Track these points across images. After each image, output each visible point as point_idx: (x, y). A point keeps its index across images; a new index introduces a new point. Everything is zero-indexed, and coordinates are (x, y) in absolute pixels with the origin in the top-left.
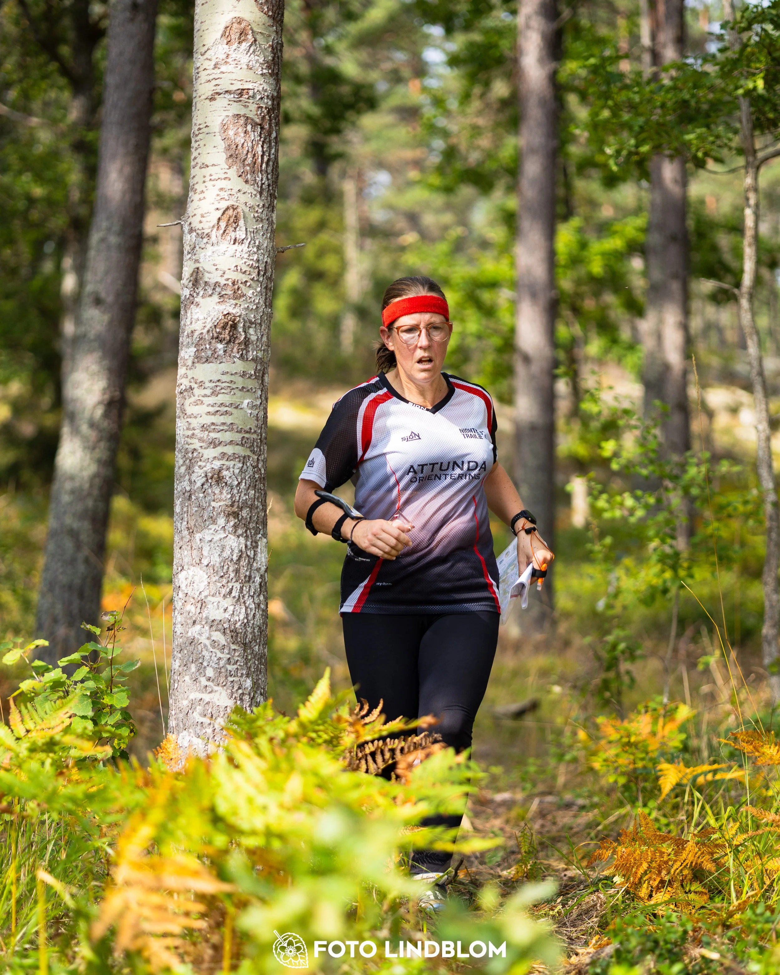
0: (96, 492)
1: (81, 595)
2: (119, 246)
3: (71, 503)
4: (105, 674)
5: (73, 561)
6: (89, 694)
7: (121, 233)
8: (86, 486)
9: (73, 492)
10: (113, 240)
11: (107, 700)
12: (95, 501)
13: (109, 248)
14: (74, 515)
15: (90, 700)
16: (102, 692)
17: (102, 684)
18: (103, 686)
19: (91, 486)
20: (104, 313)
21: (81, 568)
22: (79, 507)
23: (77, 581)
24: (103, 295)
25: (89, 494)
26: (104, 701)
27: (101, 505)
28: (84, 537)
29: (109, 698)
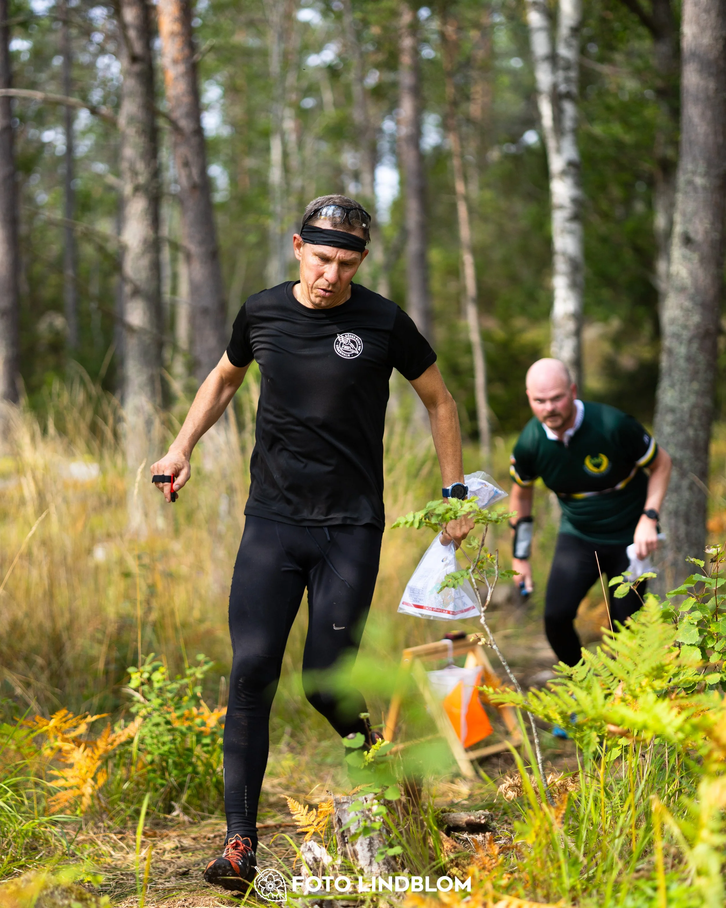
0: (696, 422)
1: (687, 522)
2: (704, 188)
3: (673, 434)
4: (711, 603)
5: (677, 489)
6: (696, 623)
7: (706, 174)
8: (687, 417)
9: (673, 424)
10: (699, 181)
11: (713, 628)
12: (696, 430)
13: (695, 189)
14: (676, 445)
15: (697, 629)
16: (708, 621)
17: (707, 613)
18: (709, 615)
19: (691, 416)
20: (694, 251)
21: (686, 494)
22: (681, 437)
23: (683, 508)
24: (692, 235)
25: (690, 424)
26: (710, 630)
27: (701, 434)
28: (686, 465)
29: (716, 626)
